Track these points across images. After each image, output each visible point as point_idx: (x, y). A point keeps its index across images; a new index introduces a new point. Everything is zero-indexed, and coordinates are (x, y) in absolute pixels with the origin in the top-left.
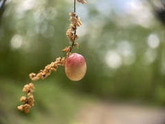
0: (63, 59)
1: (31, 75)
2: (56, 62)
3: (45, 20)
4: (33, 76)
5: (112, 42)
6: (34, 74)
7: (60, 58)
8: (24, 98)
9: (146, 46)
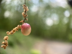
0: (20, 26)
1: (7, 32)
2: (17, 27)
3: (19, 4)
4: (8, 33)
5: (49, 14)
6: (9, 32)
7: (19, 25)
8: (3, 42)
9: (64, 16)
